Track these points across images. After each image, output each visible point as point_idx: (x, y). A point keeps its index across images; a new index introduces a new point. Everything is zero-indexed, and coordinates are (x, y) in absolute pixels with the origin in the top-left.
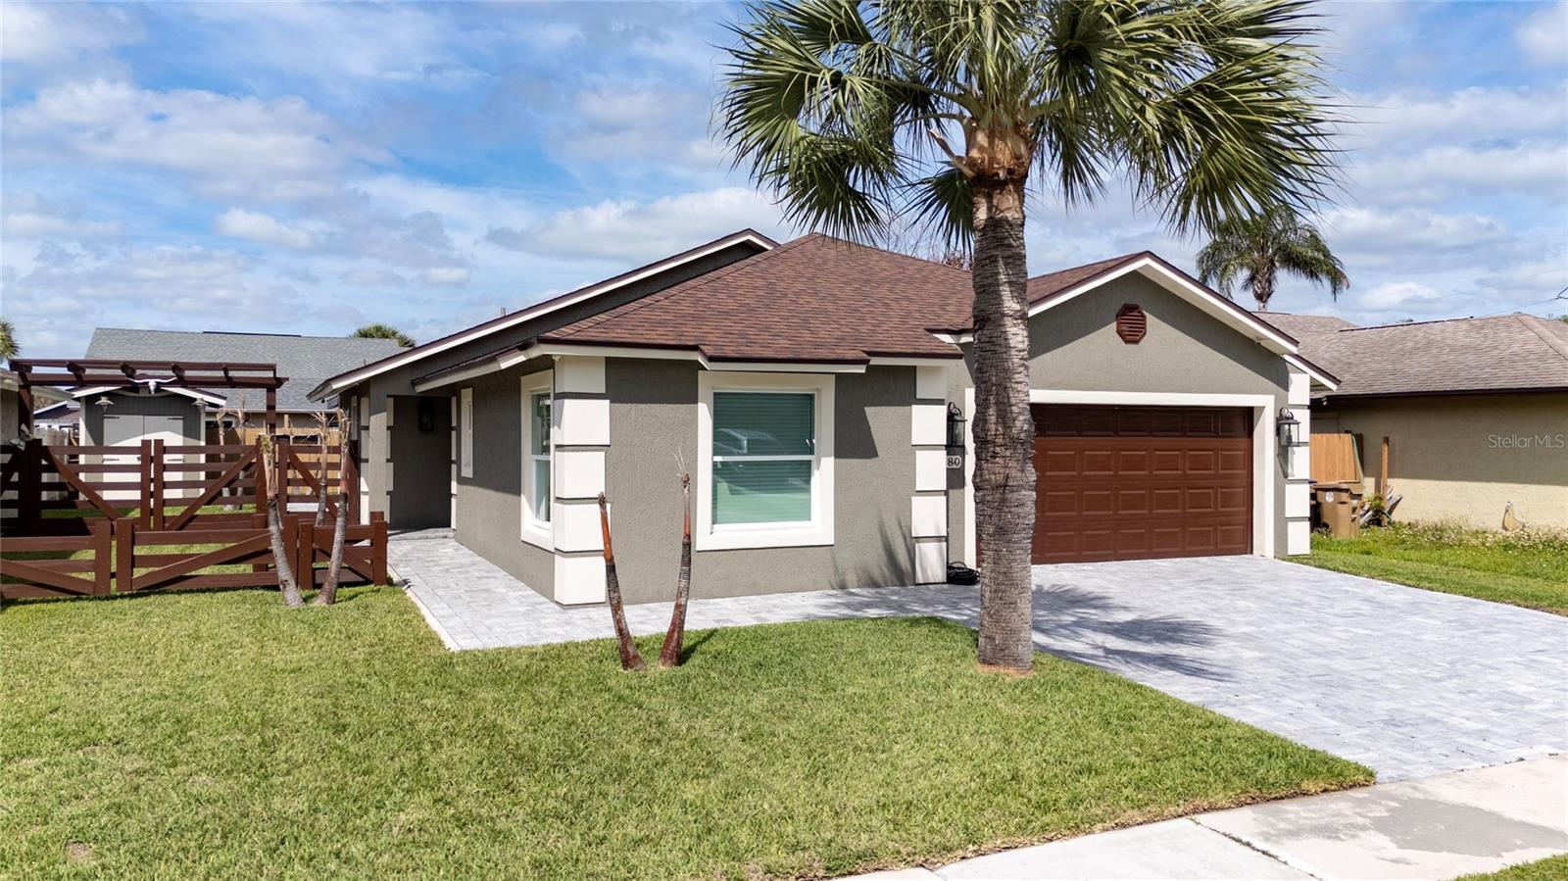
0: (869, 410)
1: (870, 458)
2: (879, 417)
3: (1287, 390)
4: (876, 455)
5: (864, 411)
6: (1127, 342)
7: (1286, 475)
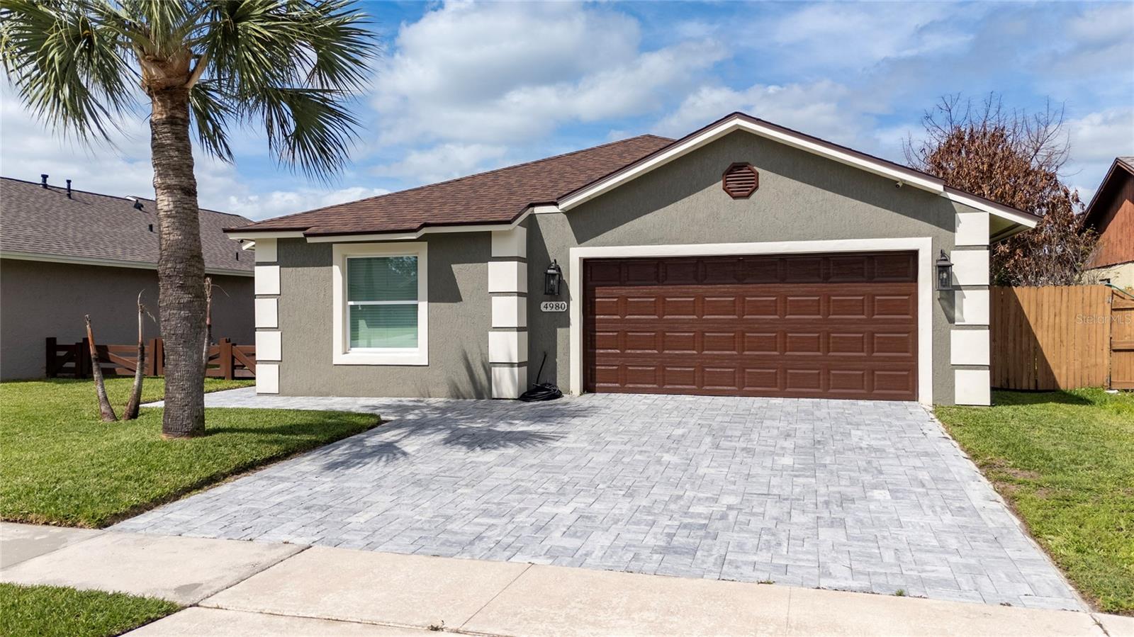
0: (455, 268)
1: (456, 302)
2: (462, 272)
3: (953, 229)
4: (461, 300)
5: (451, 267)
6: (735, 198)
7: (951, 320)
